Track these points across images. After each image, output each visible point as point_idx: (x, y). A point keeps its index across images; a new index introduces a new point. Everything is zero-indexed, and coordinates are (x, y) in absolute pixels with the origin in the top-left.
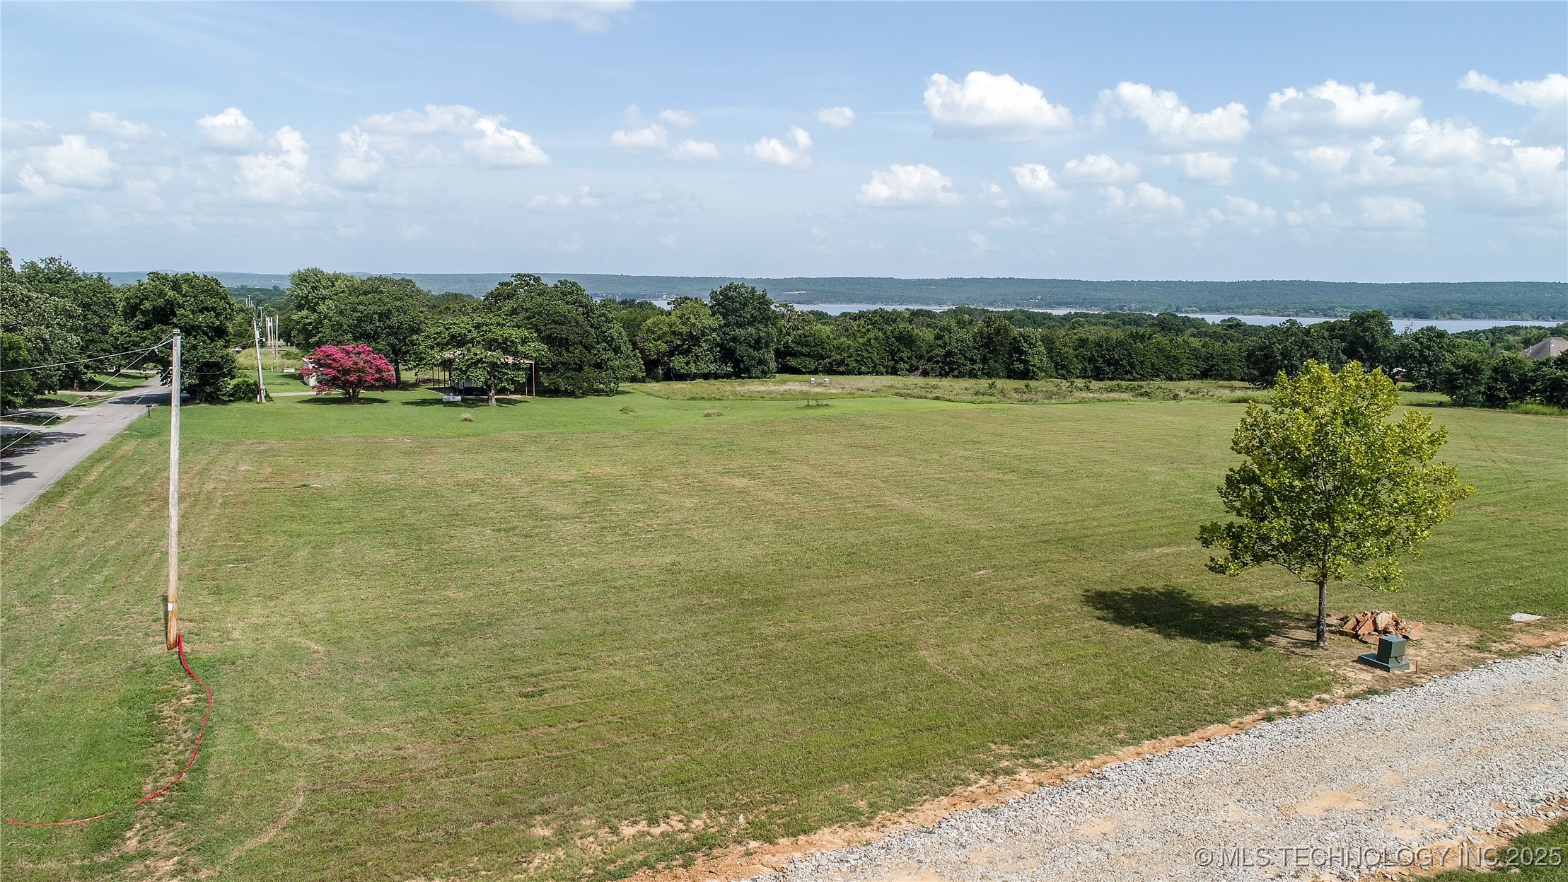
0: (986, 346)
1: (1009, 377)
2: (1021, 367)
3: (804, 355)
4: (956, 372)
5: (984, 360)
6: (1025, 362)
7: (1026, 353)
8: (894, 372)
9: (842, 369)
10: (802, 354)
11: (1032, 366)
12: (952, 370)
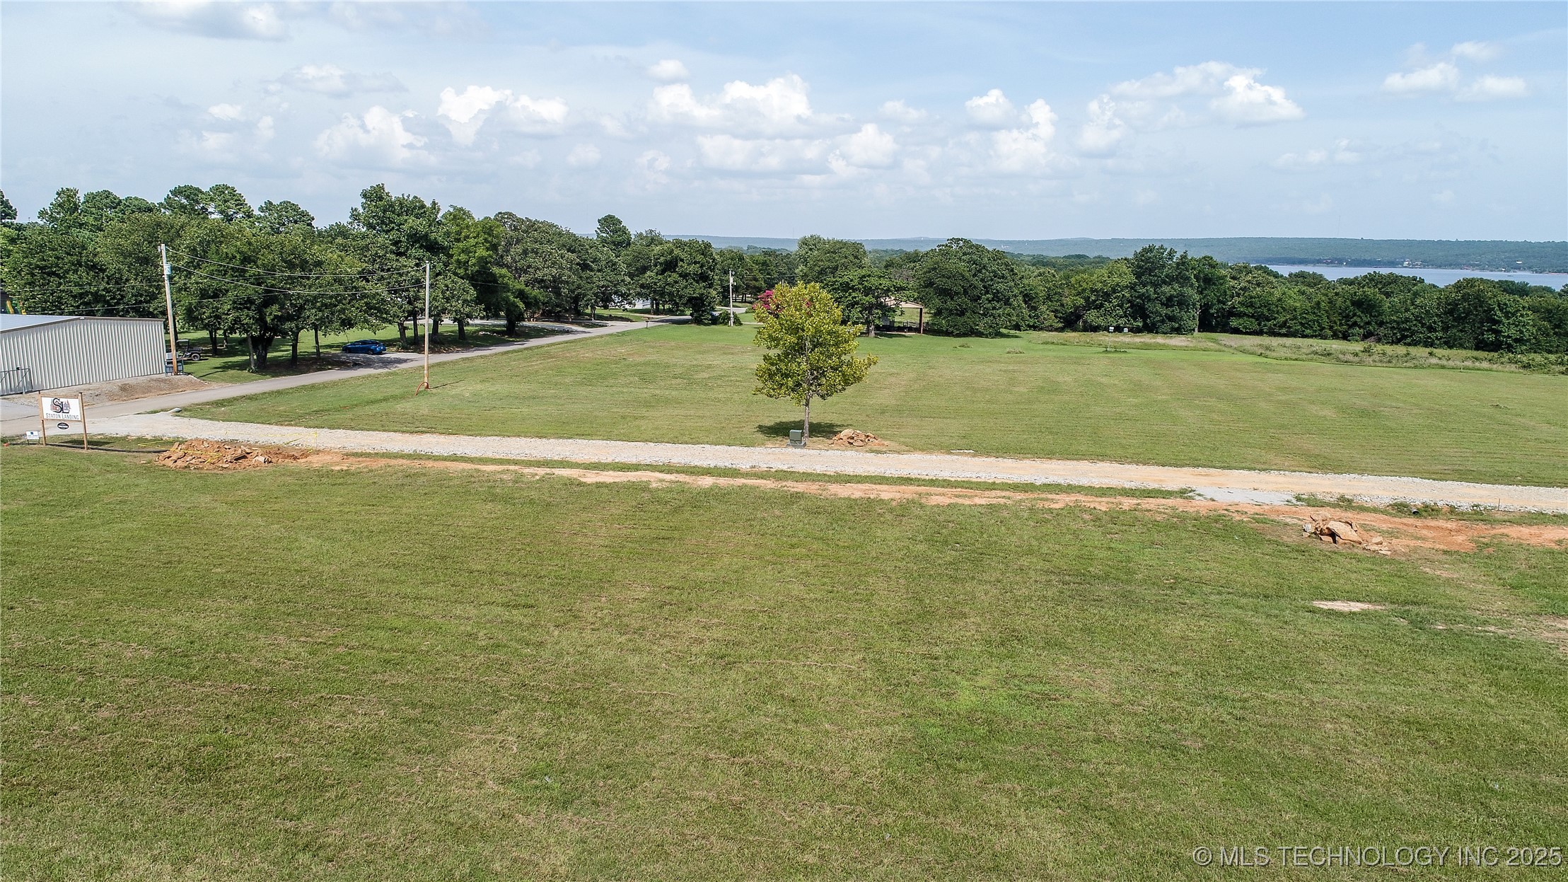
0: (1451, 312)
1: (1477, 348)
2: (1492, 337)
3: (1248, 316)
4: (1409, 340)
5: (1446, 329)
6: (1497, 332)
7: (1498, 322)
8: (1345, 337)
9: (1284, 331)
10: (1245, 314)
11: (1504, 337)
12: (1403, 337)
